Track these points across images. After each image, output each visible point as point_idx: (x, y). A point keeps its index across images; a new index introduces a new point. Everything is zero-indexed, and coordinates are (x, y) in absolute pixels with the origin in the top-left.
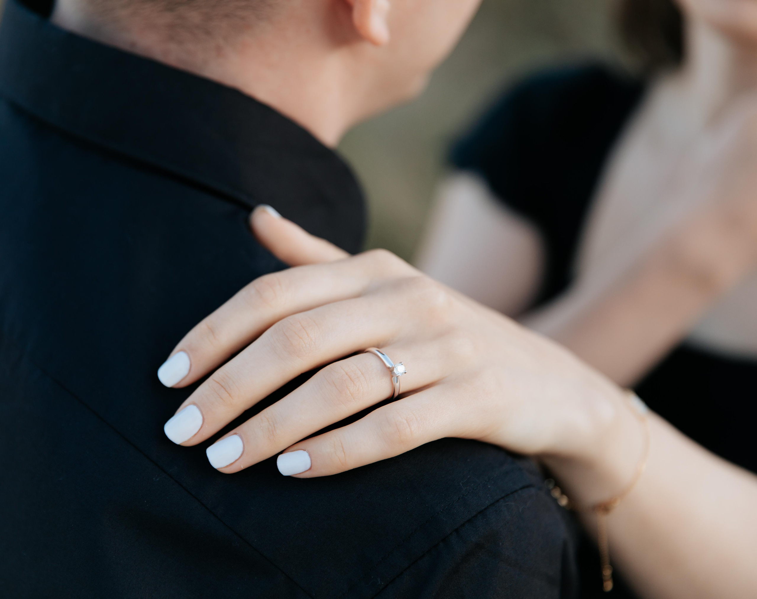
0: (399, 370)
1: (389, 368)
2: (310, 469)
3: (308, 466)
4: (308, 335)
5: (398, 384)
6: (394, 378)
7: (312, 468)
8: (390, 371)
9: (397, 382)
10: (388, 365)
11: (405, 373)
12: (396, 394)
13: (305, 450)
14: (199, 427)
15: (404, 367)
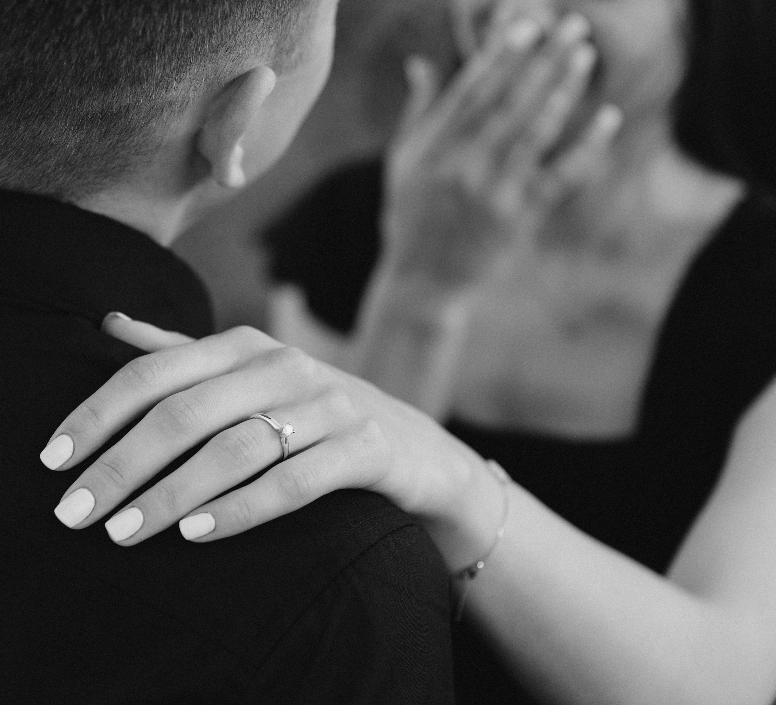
0: (288, 430)
1: (277, 431)
2: (214, 530)
3: (212, 528)
4: (193, 413)
5: (287, 445)
6: (283, 439)
7: (217, 529)
8: (279, 433)
9: (286, 444)
10: (276, 427)
11: (294, 433)
12: (286, 455)
13: (207, 512)
14: (91, 510)
15: (292, 427)
